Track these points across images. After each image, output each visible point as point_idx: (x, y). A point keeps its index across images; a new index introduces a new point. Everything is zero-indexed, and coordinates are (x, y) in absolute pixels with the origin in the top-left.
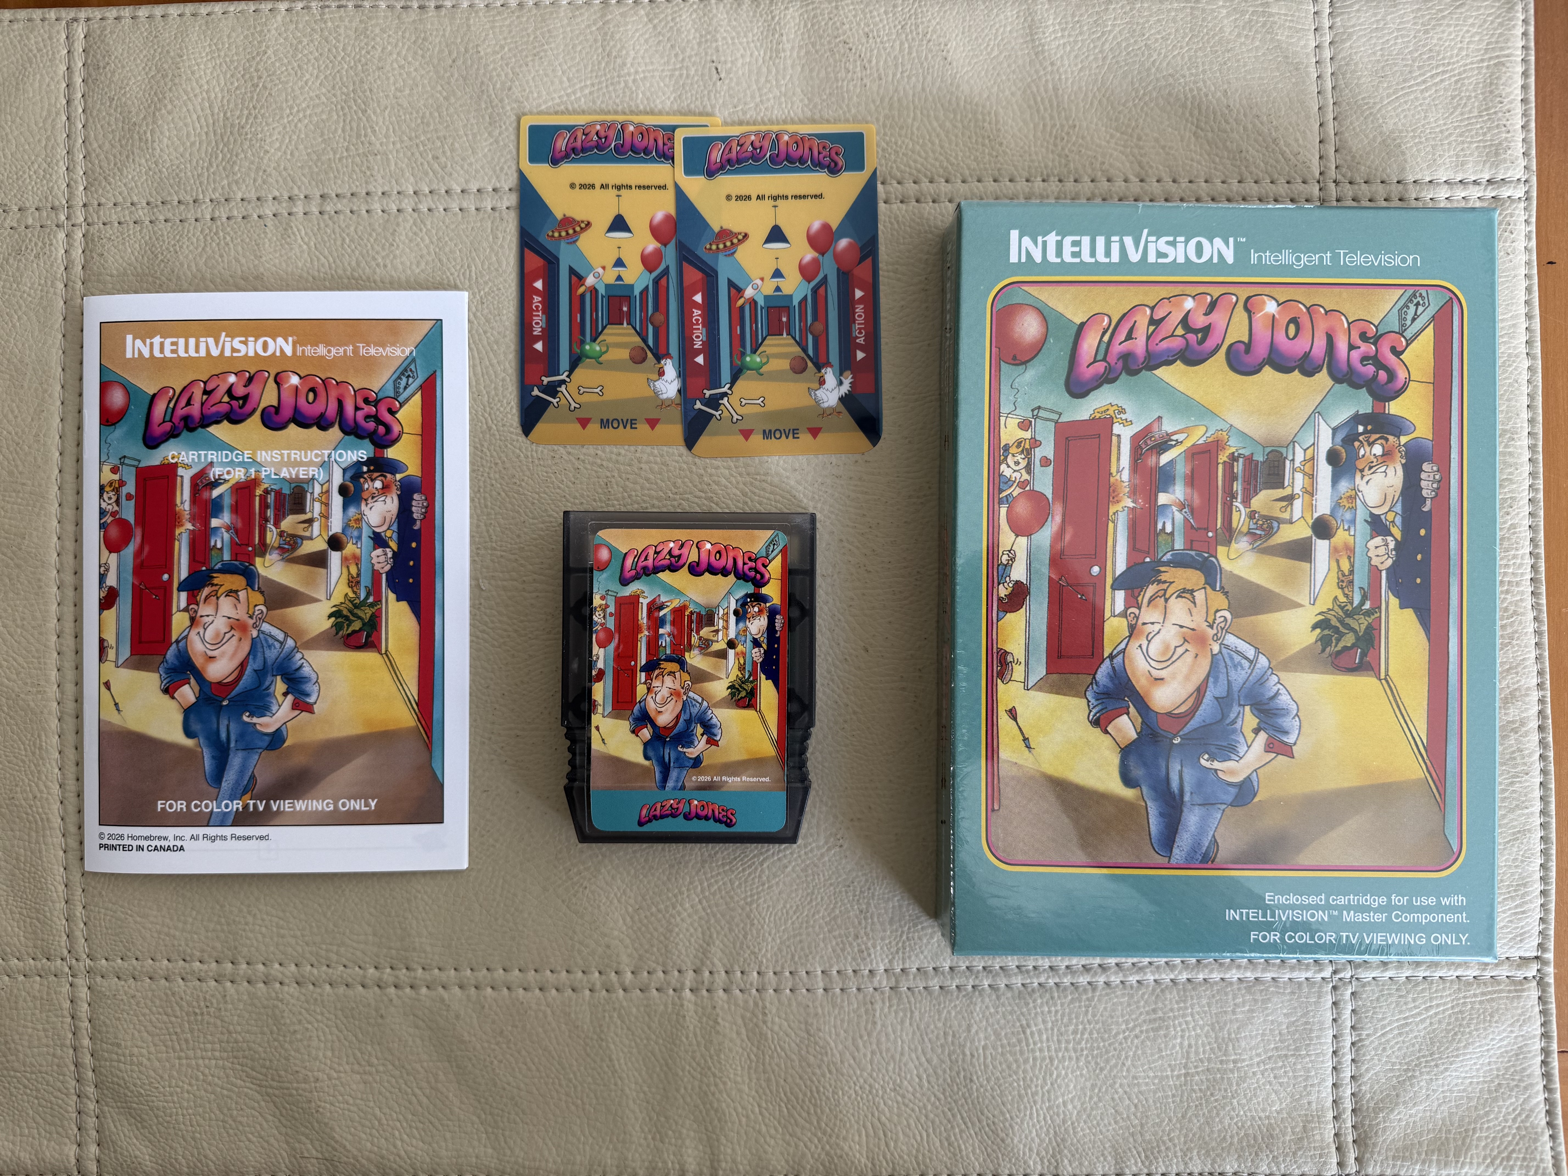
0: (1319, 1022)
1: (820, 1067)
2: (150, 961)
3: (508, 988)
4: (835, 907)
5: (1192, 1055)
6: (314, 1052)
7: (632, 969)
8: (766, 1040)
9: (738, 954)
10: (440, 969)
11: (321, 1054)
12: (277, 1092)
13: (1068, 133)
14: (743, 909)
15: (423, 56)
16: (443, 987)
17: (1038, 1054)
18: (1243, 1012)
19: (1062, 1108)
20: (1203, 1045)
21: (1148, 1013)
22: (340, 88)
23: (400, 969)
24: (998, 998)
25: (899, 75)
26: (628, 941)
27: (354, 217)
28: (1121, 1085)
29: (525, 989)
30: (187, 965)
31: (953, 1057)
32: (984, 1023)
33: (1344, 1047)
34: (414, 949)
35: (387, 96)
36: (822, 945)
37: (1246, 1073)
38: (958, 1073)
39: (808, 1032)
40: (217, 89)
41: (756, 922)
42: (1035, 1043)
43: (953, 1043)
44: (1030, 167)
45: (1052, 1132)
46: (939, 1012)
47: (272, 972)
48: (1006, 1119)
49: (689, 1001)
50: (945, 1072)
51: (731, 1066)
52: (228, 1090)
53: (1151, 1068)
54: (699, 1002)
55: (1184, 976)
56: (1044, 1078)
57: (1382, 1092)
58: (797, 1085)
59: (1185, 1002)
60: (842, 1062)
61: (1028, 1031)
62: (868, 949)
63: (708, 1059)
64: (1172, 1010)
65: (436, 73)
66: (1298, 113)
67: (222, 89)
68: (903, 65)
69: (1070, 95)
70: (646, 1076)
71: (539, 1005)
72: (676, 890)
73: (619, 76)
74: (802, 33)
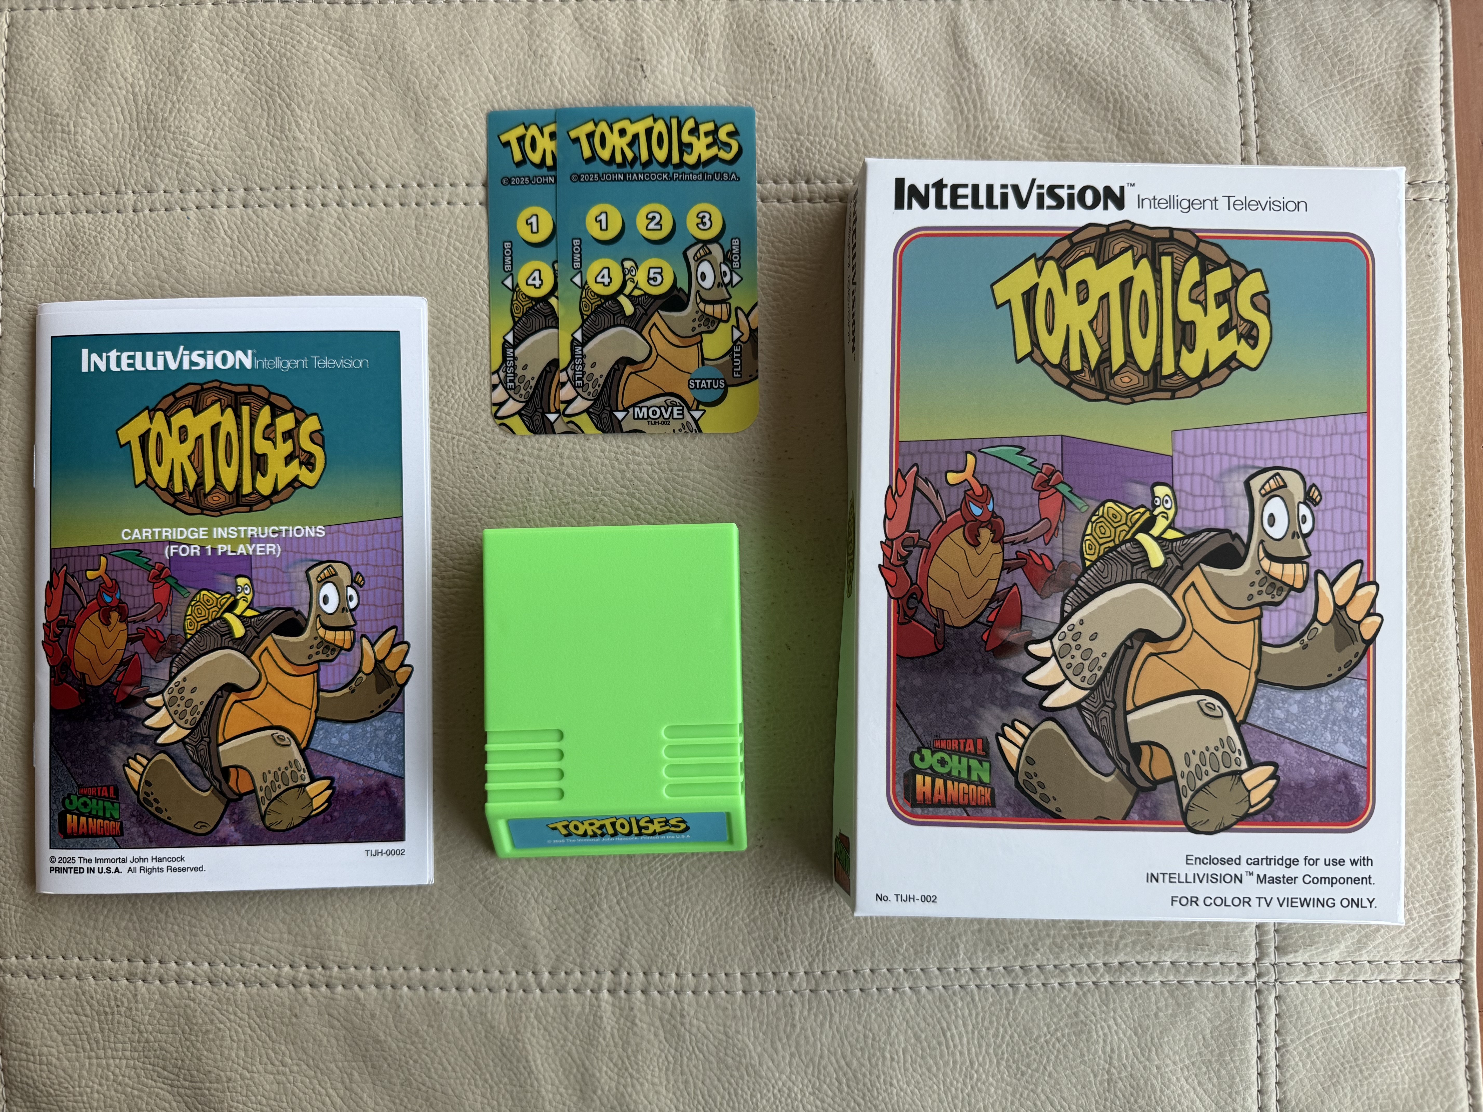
2: (61, 958)
4: (755, 908)
6: (226, 1052)
7: (549, 969)
9: (657, 956)
12: (189, 1092)
14: (661, 910)
15: (349, 52)
22: (265, 83)
23: (315, 968)
25: (823, 75)
26: (545, 942)
27: (278, 211)
29: (441, 988)
31: (873, 1061)
34: (330, 948)
35: (312, 91)
36: (741, 946)
39: (726, 1034)
40: (142, 82)
41: (674, 923)
46: (860, 1016)
47: (184, 970)
49: (607, 1002)
50: (864, 1075)
51: (648, 1067)
54: (617, 1003)
60: (760, 1064)
61: (949, 1034)
62: (787, 951)
63: (626, 1060)
65: (361, 69)
66: (1219, 116)
67: (147, 82)
68: (827, 67)
69: (993, 97)
70: (563, 1078)
71: (455, 1004)
72: (594, 891)
73: (545, 75)
74: (728, 34)
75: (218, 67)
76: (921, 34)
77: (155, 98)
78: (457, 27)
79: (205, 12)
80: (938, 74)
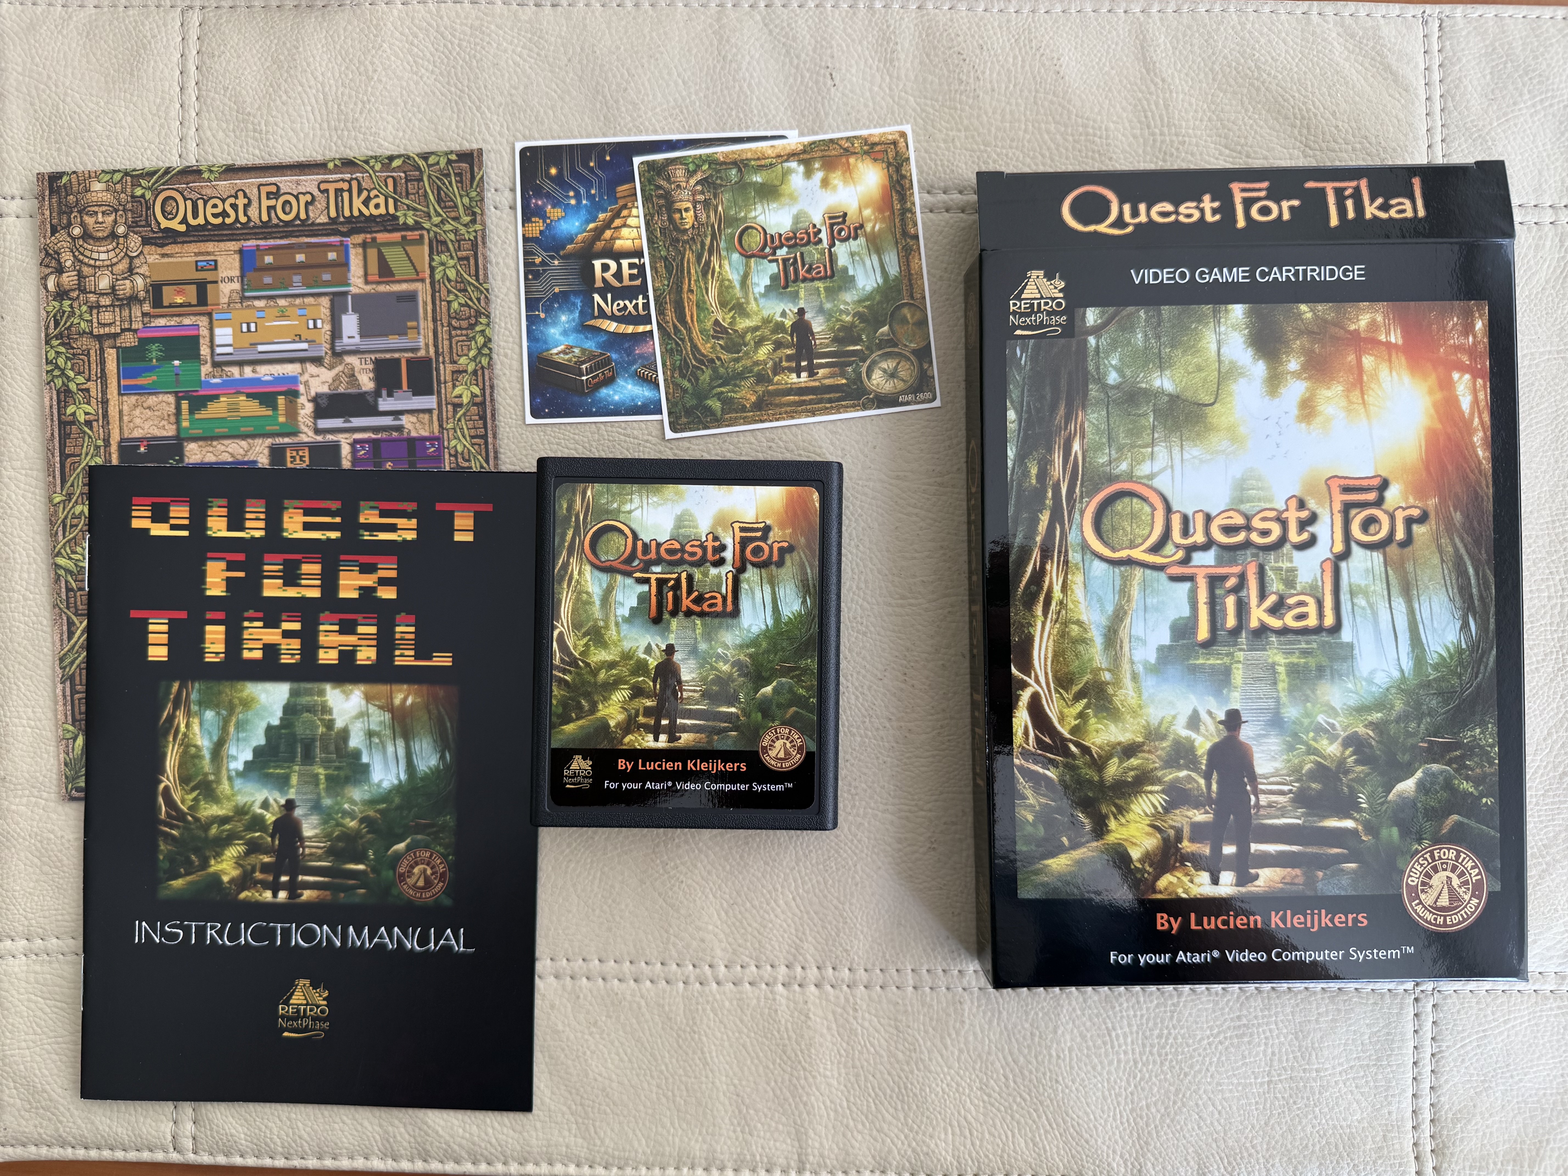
0: (1401, 1033)
1: (908, 1064)
3: (604, 979)
5: (1276, 1063)
7: (726, 963)
8: (856, 1035)
9: (831, 951)
14: (836, 908)
15: (538, 54)
17: (1122, 1056)
18: (1327, 1022)
19: (1145, 1111)
20: (1287, 1054)
21: (1232, 1020)
22: (455, 84)
24: (1085, 1001)
25: (1011, 86)
26: (722, 936)
28: (1205, 1091)
29: (620, 980)
31: (1040, 1058)
32: (1071, 1025)
33: (1424, 1058)
35: (502, 93)
36: (913, 944)
37: (1328, 1082)
38: (1044, 1074)
39: (897, 1028)
40: (332, 82)
41: (848, 920)
42: (1120, 1046)
43: (1040, 1045)
45: (1135, 1134)
46: (1027, 1014)
48: (1090, 1120)
49: (781, 996)
50: (1031, 1072)
51: (821, 1060)
53: (1234, 1075)
54: (791, 996)
56: (1128, 1081)
57: (1460, 1103)
58: (885, 1080)
59: (1268, 1009)
60: (930, 1060)
61: (1113, 1034)
63: (799, 1052)
64: (1256, 1017)
65: (551, 72)
66: (1405, 135)
67: (337, 81)
68: (1016, 78)
69: (1180, 111)
70: (736, 1069)
71: (633, 995)
72: (771, 887)
73: (734, 80)
74: (917, 43)
75: (408, 67)
76: (1109, 47)
77: (345, 98)
78: (646, 30)
79: (395, 12)
80: (1125, 87)
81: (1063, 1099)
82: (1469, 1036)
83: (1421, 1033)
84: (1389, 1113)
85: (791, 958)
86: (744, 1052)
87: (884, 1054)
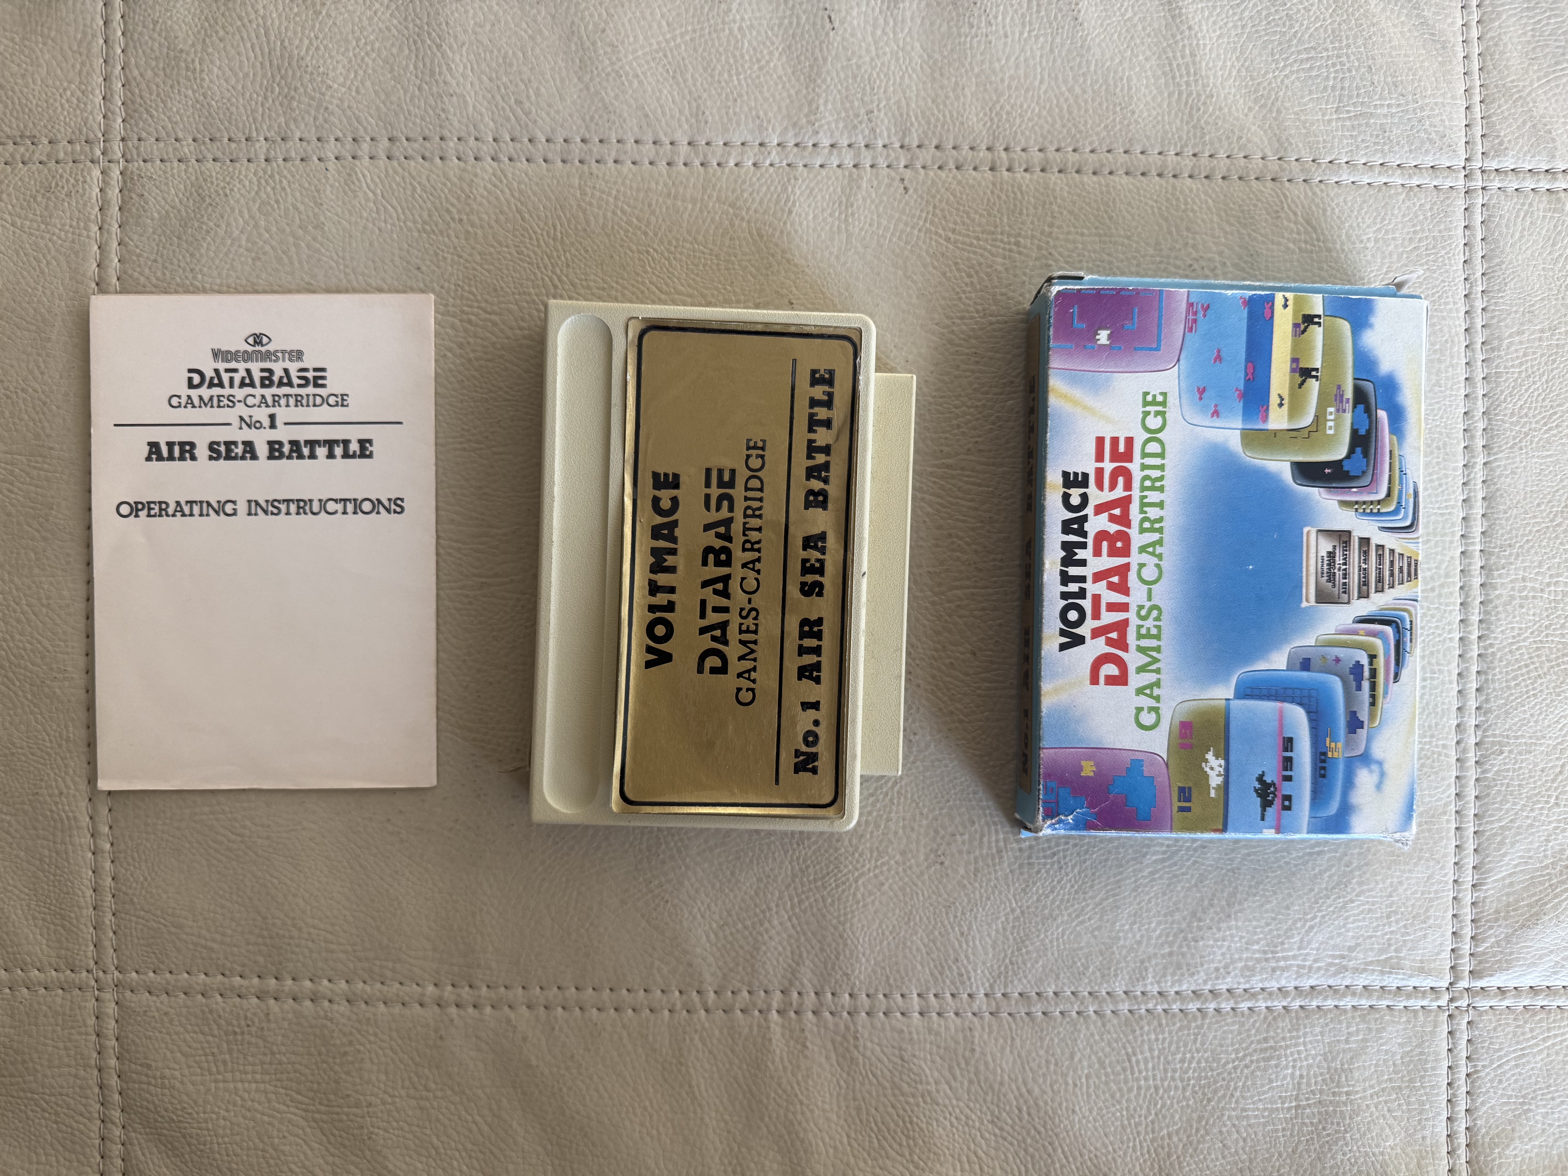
0: (1434, 1052)
1: (914, 1096)
3: (581, 1009)
5: (1303, 1086)
8: (857, 1065)
10: (506, 987)
11: (374, 1078)
13: (1205, 103)
16: (510, 1007)
17: (1142, 1082)
18: (1357, 1041)
19: (1167, 1141)
20: (1315, 1076)
21: (1259, 1042)
24: (1104, 1025)
28: (1229, 1117)
30: (226, 980)
32: (1088, 1050)
33: (1459, 1079)
37: (1359, 1106)
38: (1060, 1104)
42: (1140, 1072)
43: (1055, 1073)
44: (1162, 138)
45: (1156, 1166)
48: (1109, 1152)
52: (269, 1116)
53: (1260, 1100)
55: (1297, 1004)
56: (1148, 1109)
57: (1497, 1127)
59: (1298, 1030)
64: (1284, 1039)
81: (1080, 1130)
82: (1506, 1055)
83: (1455, 1052)
84: (1424, 1138)
85: (787, 984)
86: (735, 1085)
87: (887, 1085)
